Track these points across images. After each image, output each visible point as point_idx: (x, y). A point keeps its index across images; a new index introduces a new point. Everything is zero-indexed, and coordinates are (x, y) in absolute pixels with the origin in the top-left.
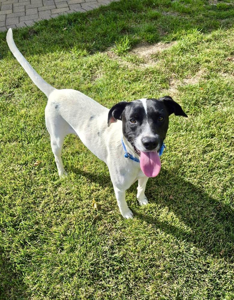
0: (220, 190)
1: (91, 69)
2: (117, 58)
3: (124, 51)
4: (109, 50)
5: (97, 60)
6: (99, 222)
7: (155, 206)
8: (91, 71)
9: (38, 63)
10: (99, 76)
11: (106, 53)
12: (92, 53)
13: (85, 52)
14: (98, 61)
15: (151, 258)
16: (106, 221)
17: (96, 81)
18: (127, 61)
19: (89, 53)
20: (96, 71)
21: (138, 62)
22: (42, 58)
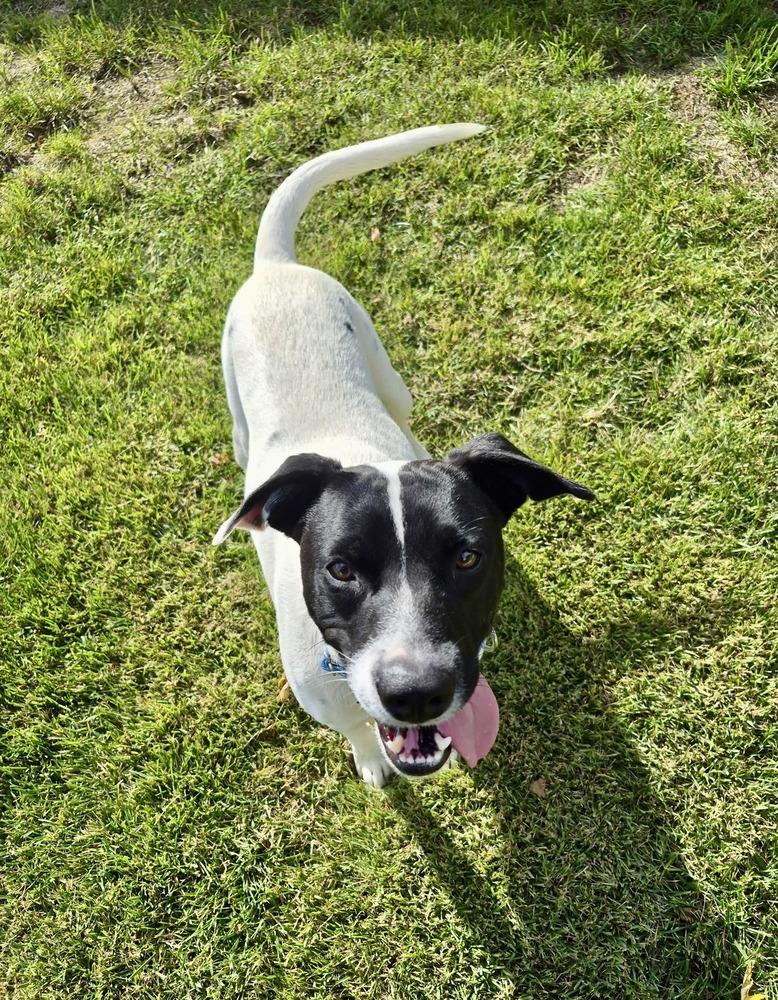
0: (736, 853)
1: (575, 140)
2: (703, 113)
3: (743, 92)
4: (687, 72)
5: (614, 108)
6: (268, 752)
7: (464, 790)
8: (573, 147)
9: (419, 71)
10: (594, 175)
11: (672, 81)
12: (620, 71)
13: (595, 60)
14: (618, 114)
15: (345, 962)
16: (290, 759)
17: (568, 196)
18: (731, 141)
19: (611, 67)
20: (593, 153)
21: (770, 155)
22: (443, 52)
